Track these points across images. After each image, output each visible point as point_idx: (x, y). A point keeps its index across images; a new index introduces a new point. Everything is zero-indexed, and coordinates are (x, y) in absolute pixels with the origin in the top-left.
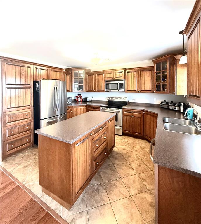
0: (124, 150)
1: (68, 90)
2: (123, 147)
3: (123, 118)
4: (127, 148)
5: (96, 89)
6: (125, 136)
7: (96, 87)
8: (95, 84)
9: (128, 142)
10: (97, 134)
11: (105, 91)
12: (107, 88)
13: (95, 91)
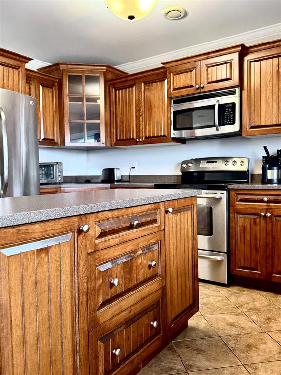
0: (234, 326)
1: (51, 137)
2: (231, 318)
3: (232, 224)
4: (243, 322)
5: (143, 135)
6: (240, 288)
7: (142, 127)
8: (138, 118)
9: (251, 305)
10: (113, 239)
11: (172, 136)
12: (178, 127)
13: (140, 142)
